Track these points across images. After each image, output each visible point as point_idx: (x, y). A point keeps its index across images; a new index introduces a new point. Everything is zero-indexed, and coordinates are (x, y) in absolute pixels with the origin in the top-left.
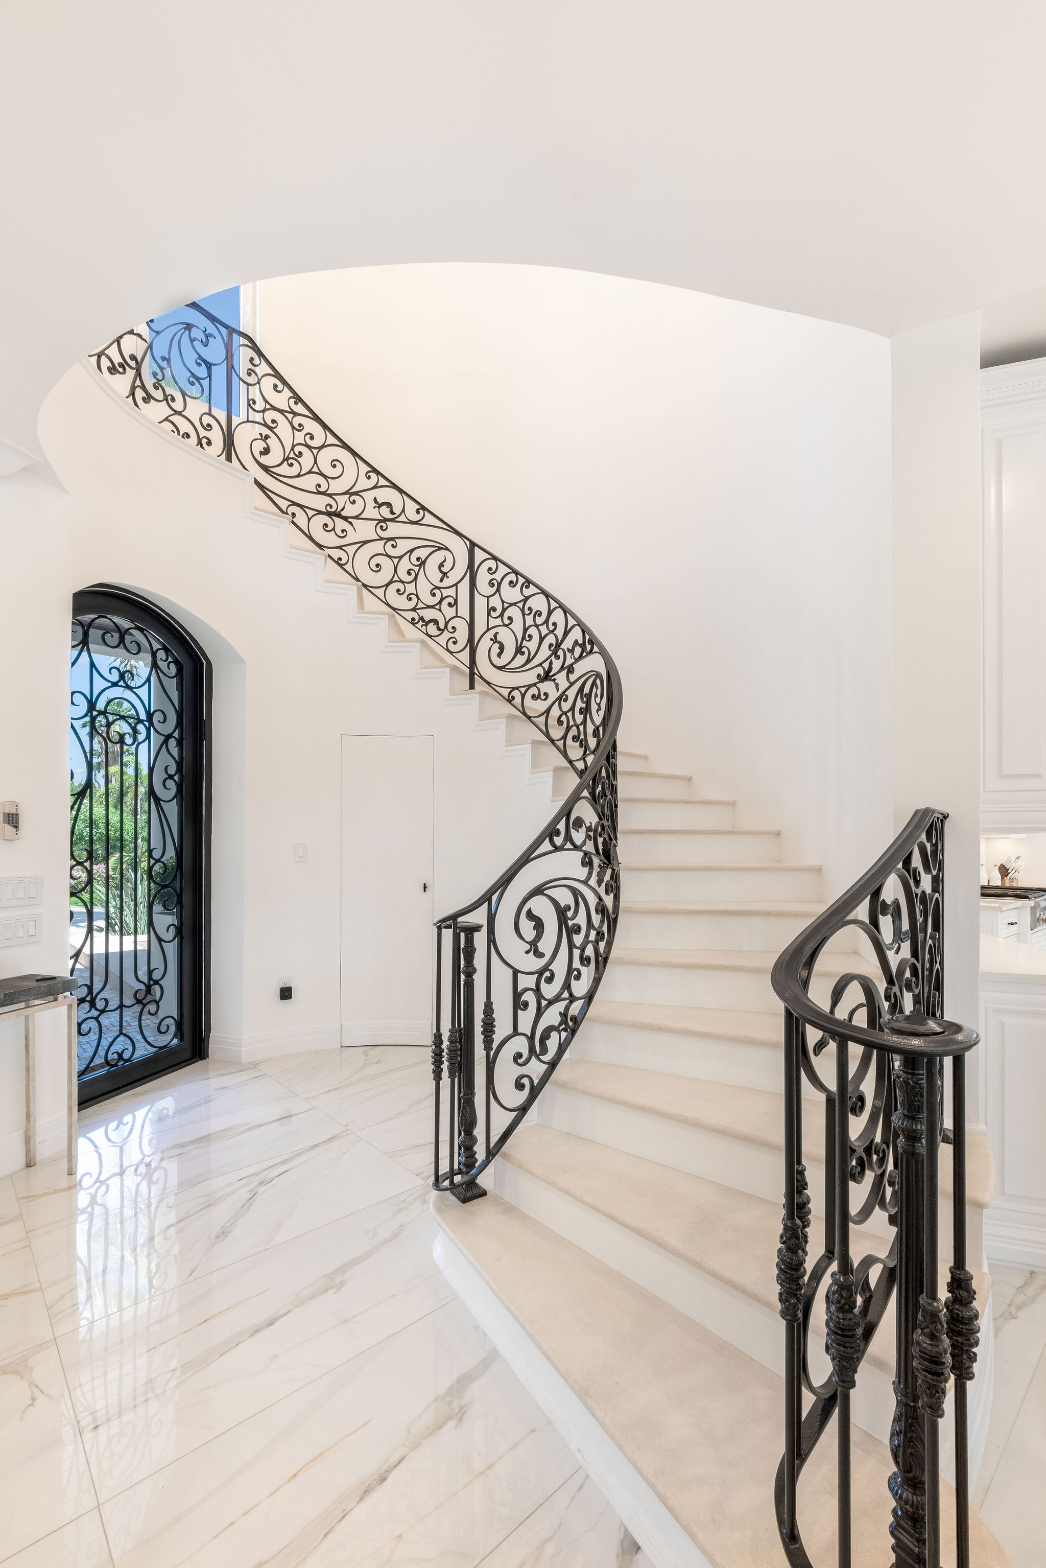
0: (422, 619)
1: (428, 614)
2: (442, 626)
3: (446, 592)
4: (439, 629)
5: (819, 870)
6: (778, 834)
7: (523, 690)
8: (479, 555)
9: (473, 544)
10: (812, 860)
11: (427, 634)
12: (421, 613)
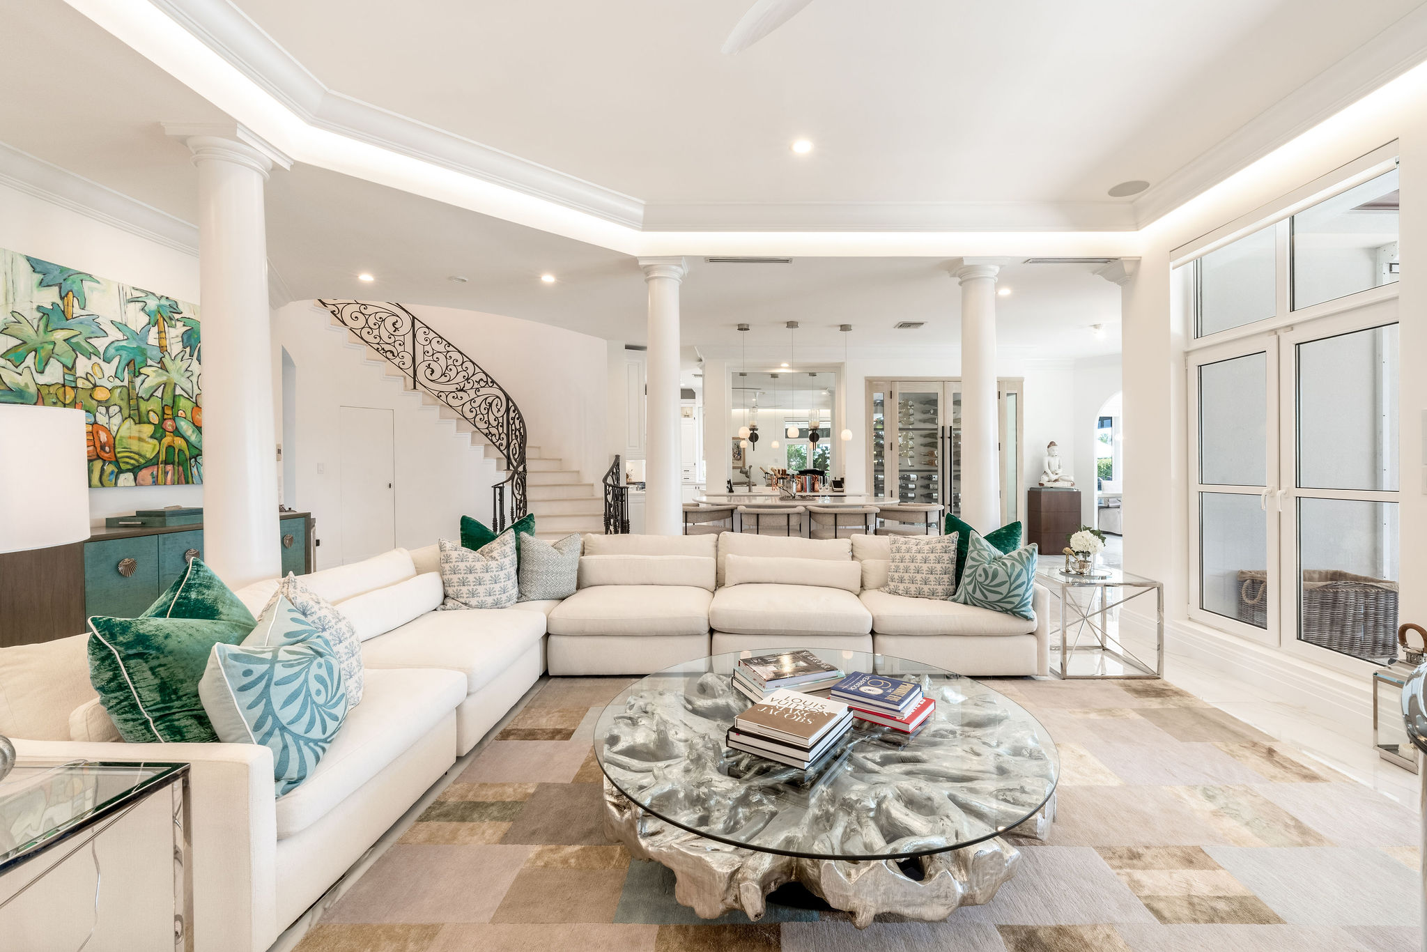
0: (383, 349)
1: (387, 347)
2: (396, 355)
3: (397, 338)
4: (394, 355)
5: (578, 472)
6: (561, 460)
7: (447, 393)
8: (417, 324)
9: (414, 318)
10: (575, 469)
11: (386, 357)
12: (383, 346)
